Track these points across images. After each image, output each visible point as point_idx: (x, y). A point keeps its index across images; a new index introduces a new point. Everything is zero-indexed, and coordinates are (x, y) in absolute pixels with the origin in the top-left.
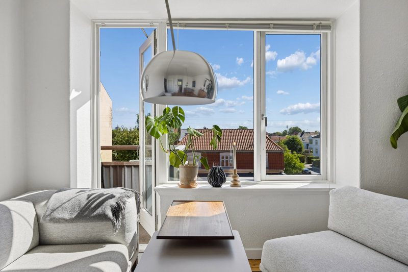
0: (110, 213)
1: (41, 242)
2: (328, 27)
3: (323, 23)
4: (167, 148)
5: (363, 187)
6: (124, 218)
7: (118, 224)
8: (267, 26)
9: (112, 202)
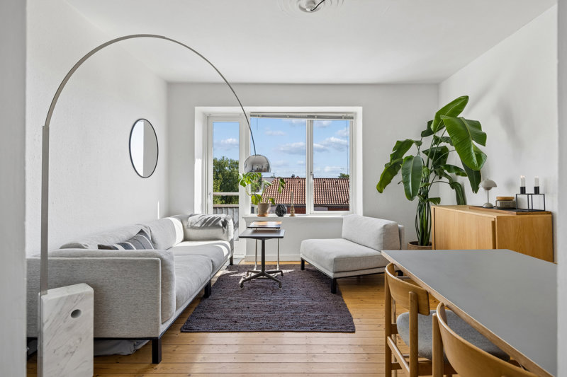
0: (221, 225)
1: (186, 239)
2: (352, 118)
3: (349, 115)
4: (250, 193)
5: (364, 215)
6: (228, 228)
7: (226, 230)
8: (313, 117)
9: (223, 220)
